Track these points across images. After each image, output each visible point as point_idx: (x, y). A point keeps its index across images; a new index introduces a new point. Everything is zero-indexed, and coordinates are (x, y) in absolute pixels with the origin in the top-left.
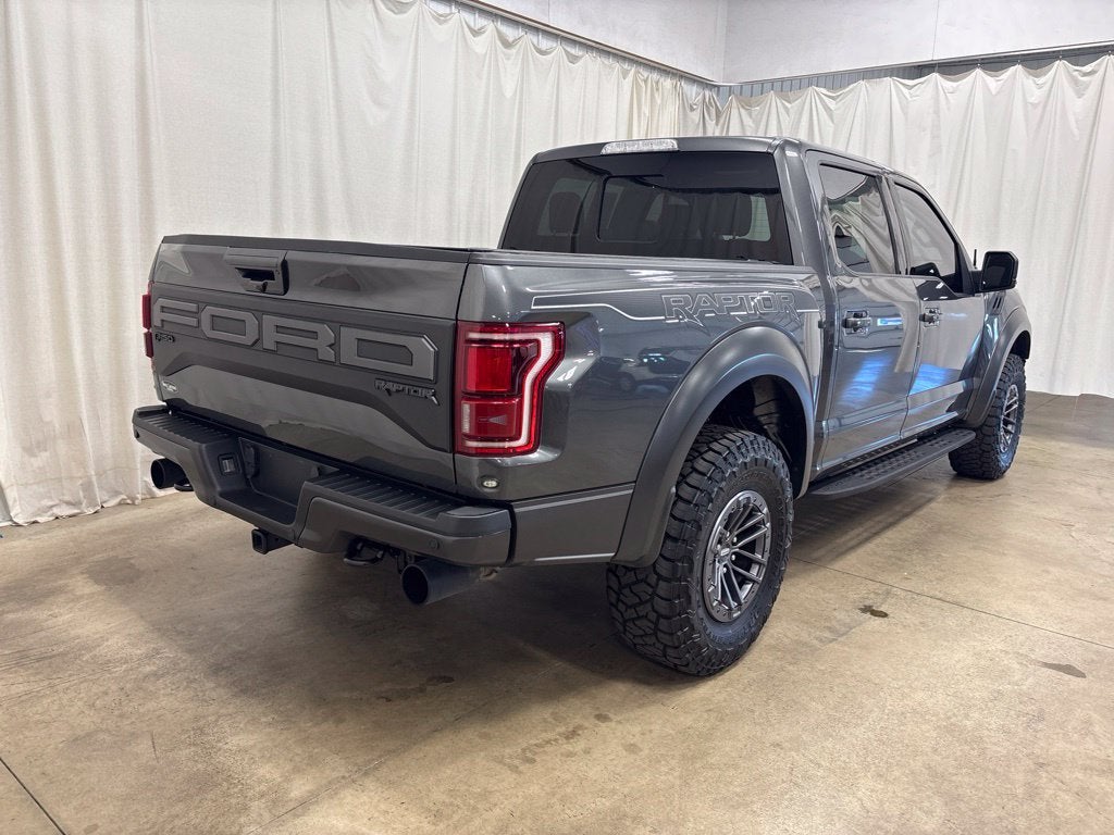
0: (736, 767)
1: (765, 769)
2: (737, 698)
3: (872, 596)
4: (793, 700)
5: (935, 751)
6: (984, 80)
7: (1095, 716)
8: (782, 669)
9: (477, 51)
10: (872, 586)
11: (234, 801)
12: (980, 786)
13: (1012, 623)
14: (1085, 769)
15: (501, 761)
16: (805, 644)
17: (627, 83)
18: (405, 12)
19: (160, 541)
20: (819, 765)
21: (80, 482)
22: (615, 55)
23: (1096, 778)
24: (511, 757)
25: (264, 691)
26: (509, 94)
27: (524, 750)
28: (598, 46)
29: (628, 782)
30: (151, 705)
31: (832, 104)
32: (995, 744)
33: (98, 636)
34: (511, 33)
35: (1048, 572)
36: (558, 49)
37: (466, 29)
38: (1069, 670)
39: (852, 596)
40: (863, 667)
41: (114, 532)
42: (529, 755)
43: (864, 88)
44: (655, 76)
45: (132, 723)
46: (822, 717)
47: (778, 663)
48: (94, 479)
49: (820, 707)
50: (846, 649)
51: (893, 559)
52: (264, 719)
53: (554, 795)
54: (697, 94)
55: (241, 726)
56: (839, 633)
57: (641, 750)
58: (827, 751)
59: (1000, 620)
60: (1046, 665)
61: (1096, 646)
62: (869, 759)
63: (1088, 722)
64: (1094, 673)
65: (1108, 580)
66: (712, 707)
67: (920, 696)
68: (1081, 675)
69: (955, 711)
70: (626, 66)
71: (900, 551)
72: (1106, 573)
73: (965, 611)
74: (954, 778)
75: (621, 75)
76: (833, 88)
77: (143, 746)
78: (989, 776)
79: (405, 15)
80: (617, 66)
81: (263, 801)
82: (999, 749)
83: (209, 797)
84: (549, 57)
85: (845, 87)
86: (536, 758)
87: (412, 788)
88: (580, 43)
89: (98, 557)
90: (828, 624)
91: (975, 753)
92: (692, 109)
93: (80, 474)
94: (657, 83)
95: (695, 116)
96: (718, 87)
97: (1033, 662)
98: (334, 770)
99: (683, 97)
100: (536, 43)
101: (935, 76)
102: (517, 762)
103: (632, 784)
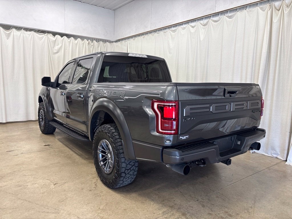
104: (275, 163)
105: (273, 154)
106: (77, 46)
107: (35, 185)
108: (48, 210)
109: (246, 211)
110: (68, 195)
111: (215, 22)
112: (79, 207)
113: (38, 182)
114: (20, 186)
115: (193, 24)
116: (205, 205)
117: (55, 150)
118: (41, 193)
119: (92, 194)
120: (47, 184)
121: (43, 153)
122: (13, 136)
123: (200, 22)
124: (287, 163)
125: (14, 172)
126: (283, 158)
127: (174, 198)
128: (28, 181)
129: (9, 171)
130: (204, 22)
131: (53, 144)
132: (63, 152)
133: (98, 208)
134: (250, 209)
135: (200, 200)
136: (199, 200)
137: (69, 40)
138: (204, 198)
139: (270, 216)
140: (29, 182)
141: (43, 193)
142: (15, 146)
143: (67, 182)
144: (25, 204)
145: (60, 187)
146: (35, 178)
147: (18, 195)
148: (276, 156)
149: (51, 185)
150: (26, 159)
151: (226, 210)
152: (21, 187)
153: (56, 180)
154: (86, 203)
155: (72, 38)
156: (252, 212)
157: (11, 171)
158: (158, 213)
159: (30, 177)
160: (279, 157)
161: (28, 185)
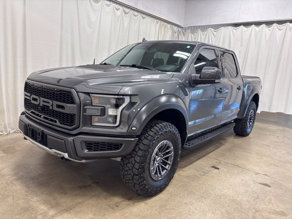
0: (174, 209)
1: (182, 210)
2: (176, 190)
3: (215, 163)
4: (191, 191)
5: (229, 206)
6: (255, 28)
7: (273, 198)
8: (189, 182)
9: (118, 14)
10: (216, 161)
11: (33, 215)
12: (240, 216)
13: (252, 172)
14: (269, 212)
15: (109, 206)
16: (196, 176)
17: (158, 25)
18: (98, 3)
19: (24, 143)
20: (197, 209)
21: (3, 126)
22: (155, 18)
23: (271, 215)
24: (112, 205)
25: (46, 185)
26: (126, 26)
27: (116, 203)
28: (150, 15)
29: (144, 213)
30: (14, 188)
31: (215, 33)
32: (245, 205)
33: (2, 168)
34: (127, 10)
35: (263, 158)
36: (140, 15)
37: (115, 8)
38: (266, 185)
39: (210, 163)
40: (211, 183)
41: (11, 140)
42: (117, 204)
43: (223, 29)
44: (166, 24)
45: (8, 192)
46: (199, 196)
47: (188, 181)
48: (7, 125)
49: (198, 193)
50: (207, 178)
51: (222, 154)
52: (45, 193)
53: (123, 216)
54: (177, 29)
55: (38, 194)
56: (205, 173)
57: (148, 204)
58: (199, 205)
59: (249, 171)
60: (261, 184)
61: (274, 179)
62: (210, 208)
63: (271, 200)
64: (273, 186)
65: (279, 161)
66: (169, 192)
67: (226, 191)
68: (270, 187)
69: (235, 195)
70: (158, 21)
71: (224, 151)
72: (278, 159)
73: (240, 168)
74: (233, 214)
75: (156, 23)
76: (215, 29)
77: (10, 199)
78: (243, 214)
79: (98, 4)
80: (155, 20)
81: (41, 215)
82: (246, 206)
83: (26, 214)
84: (137, 17)
85: (218, 29)
86: (119, 205)
87: (84, 213)
88: (146, 14)
89: (6, 146)
90: (203, 171)
91: (240, 207)
92: (175, 33)
93: (3, 124)
94: (166, 26)
95: (176, 35)
96: (182, 27)
97: (257, 182)
98: (62, 207)
99: (173, 30)
100: (134, 13)
101: (242, 26)
102: (114, 206)
103: (145, 213)
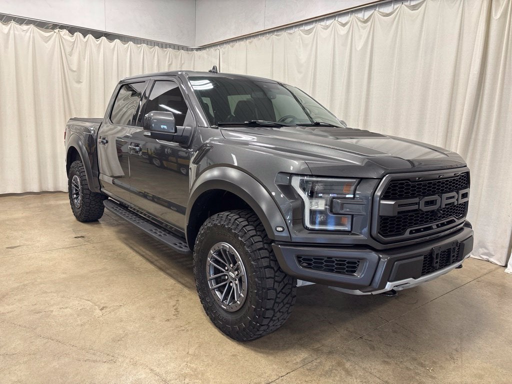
104: (486, 271)
105: (482, 255)
106: (113, 54)
107: (65, 310)
108: (94, 358)
109: (448, 357)
110: (129, 328)
111: (384, 16)
112: (151, 350)
113: (71, 304)
114: (39, 312)
115: (344, 19)
116: (375, 346)
117: (95, 245)
118: (78, 325)
119: (171, 327)
120: (88, 308)
121: (74, 251)
122: (15, 219)
123: (356, 15)
124: (507, 270)
125: (24, 285)
126: (500, 262)
127: (319, 333)
128: (52, 302)
129: (16, 285)
130: (364, 15)
131: (90, 234)
132: (110, 250)
133: (185, 353)
134: (454, 353)
135: (366, 337)
136: (364, 338)
137: (97, 41)
138: (372, 334)
139: (492, 365)
140: (54, 304)
141: (82, 325)
142: (21, 237)
143: (124, 305)
144: (50, 345)
145: (113, 313)
146: (63, 297)
147: (35, 329)
148: (487, 257)
149: (95, 309)
150: (43, 263)
151: (414, 354)
152: (41, 314)
153: (103, 301)
154: (163, 344)
155: (104, 38)
156: (458, 359)
157: (19, 285)
158: (294, 362)
159: (55, 295)
160: (491, 260)
161: (53, 311)
